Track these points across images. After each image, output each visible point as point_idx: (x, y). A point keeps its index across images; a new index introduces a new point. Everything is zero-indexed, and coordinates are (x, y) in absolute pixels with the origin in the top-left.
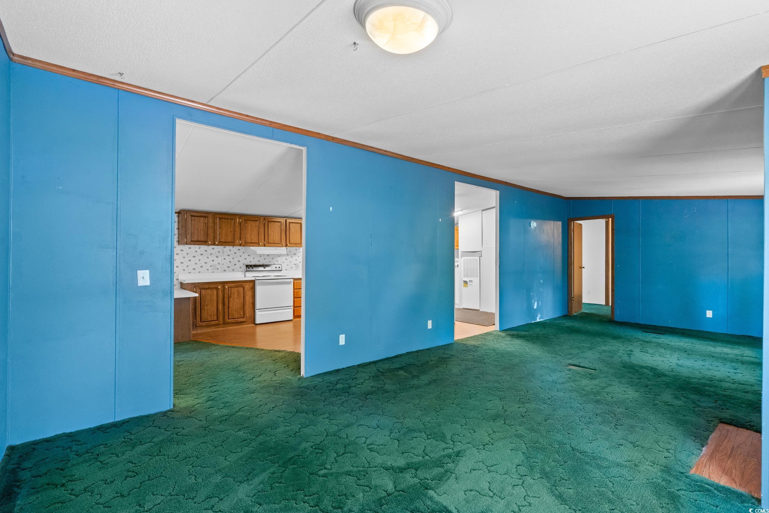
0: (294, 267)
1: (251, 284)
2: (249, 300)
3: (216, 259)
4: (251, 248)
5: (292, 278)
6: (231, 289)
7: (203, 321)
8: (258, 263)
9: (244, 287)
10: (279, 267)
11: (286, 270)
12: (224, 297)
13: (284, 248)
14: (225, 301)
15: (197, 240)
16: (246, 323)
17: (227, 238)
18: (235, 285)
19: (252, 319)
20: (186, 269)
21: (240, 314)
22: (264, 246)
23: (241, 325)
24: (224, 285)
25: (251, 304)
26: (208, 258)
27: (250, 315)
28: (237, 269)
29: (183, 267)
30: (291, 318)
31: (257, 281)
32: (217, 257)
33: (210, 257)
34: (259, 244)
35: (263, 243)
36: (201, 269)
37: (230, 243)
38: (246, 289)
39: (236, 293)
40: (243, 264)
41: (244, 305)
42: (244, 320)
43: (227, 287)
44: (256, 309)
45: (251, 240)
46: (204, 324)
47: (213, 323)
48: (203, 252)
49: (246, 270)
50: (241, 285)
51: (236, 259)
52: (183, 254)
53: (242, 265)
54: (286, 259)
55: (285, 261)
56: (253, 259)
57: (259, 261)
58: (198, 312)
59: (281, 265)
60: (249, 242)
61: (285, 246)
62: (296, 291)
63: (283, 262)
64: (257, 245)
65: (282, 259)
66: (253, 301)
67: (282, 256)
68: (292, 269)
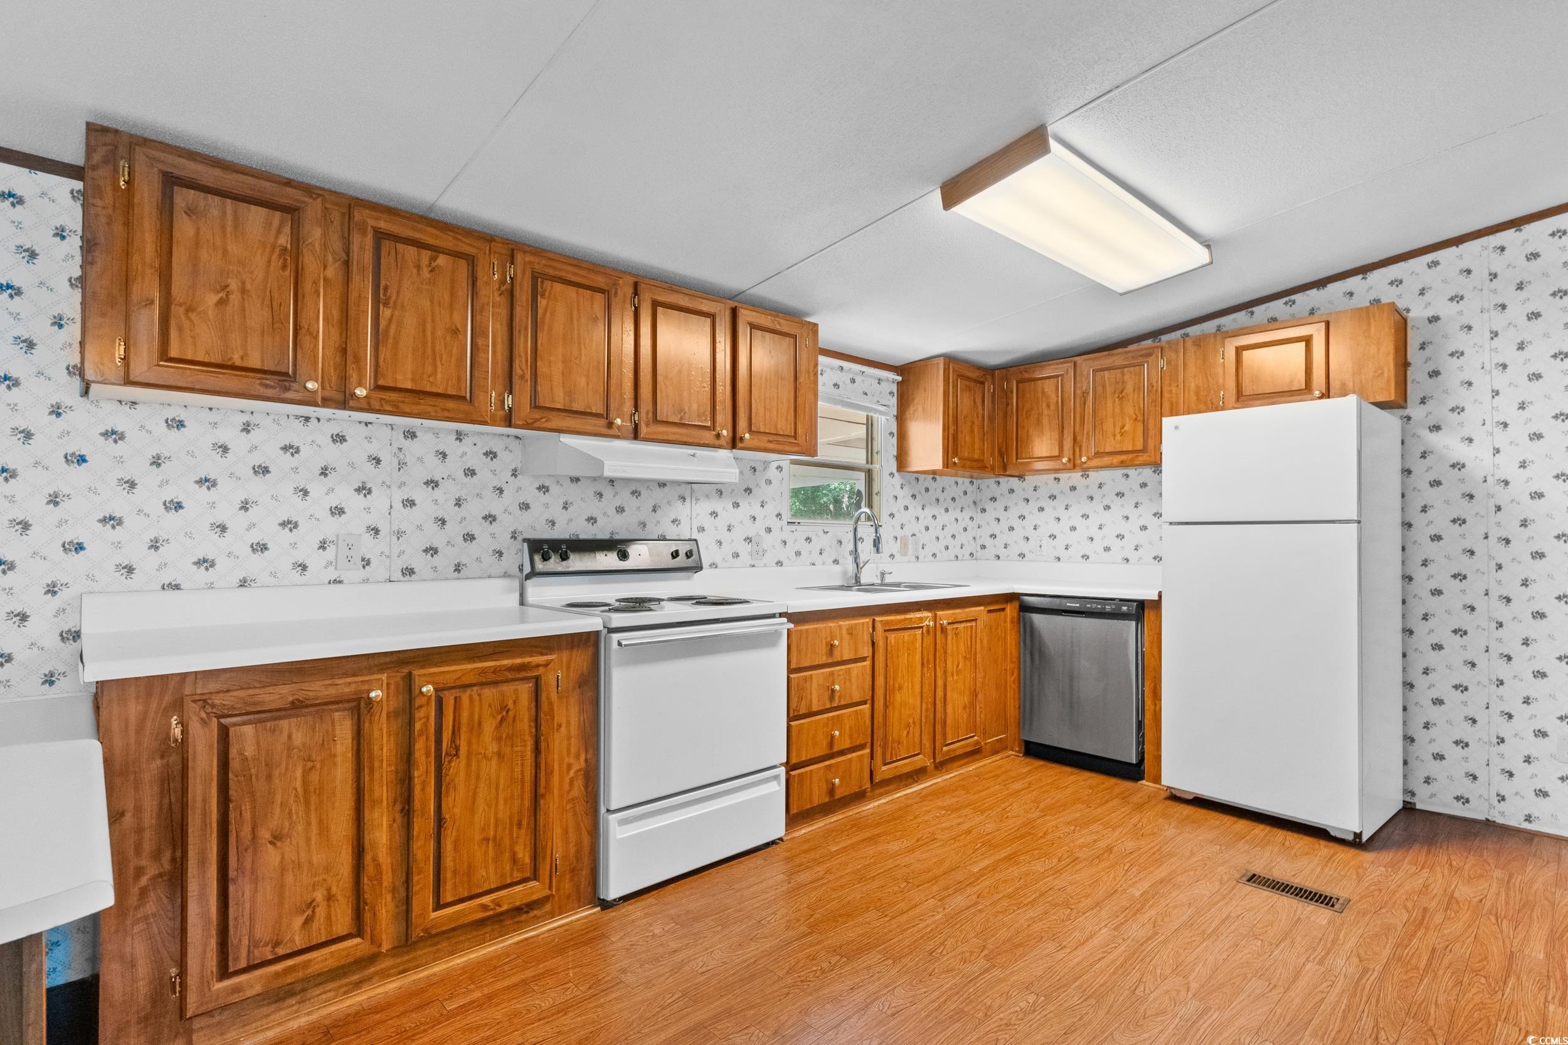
1: (580, 660)
2: (566, 760)
3: (355, 503)
4: (567, 439)
5: (781, 615)
6: (457, 700)
7: (243, 964)
8: (587, 532)
9: (537, 679)
10: (688, 555)
11: (716, 565)
12: (407, 758)
13: (725, 454)
14: (417, 789)
15: (216, 359)
16: (548, 907)
17: (429, 369)
18: (483, 671)
19: (585, 873)
20: (146, 562)
21: (514, 860)
22: (636, 435)
23: (519, 926)
24: (409, 677)
25: (579, 783)
26: (305, 493)
27: (573, 850)
28: (478, 560)
29: (118, 545)
30: (777, 829)
31: (615, 637)
32: (363, 490)
33: (317, 488)
34: (610, 425)
35: (627, 417)
36: (255, 565)
37: (450, 404)
38: (550, 692)
39: (489, 727)
40: (514, 537)
41: (536, 798)
42: (534, 889)
43: (428, 689)
44: (603, 810)
45: (570, 394)
46: (253, 982)
47: (321, 959)
48: (270, 454)
49: (527, 569)
50: (523, 667)
51: (475, 509)
52: (120, 460)
53: (503, 540)
54: (714, 514)
55: (708, 522)
56: (565, 508)
57: (592, 520)
58: (202, 897)
59: (696, 540)
60: (558, 406)
61: (730, 445)
62: (796, 681)
63: (701, 529)
64: (600, 429)
65: (698, 515)
66: (586, 760)
67: (697, 500)
68: (737, 562)
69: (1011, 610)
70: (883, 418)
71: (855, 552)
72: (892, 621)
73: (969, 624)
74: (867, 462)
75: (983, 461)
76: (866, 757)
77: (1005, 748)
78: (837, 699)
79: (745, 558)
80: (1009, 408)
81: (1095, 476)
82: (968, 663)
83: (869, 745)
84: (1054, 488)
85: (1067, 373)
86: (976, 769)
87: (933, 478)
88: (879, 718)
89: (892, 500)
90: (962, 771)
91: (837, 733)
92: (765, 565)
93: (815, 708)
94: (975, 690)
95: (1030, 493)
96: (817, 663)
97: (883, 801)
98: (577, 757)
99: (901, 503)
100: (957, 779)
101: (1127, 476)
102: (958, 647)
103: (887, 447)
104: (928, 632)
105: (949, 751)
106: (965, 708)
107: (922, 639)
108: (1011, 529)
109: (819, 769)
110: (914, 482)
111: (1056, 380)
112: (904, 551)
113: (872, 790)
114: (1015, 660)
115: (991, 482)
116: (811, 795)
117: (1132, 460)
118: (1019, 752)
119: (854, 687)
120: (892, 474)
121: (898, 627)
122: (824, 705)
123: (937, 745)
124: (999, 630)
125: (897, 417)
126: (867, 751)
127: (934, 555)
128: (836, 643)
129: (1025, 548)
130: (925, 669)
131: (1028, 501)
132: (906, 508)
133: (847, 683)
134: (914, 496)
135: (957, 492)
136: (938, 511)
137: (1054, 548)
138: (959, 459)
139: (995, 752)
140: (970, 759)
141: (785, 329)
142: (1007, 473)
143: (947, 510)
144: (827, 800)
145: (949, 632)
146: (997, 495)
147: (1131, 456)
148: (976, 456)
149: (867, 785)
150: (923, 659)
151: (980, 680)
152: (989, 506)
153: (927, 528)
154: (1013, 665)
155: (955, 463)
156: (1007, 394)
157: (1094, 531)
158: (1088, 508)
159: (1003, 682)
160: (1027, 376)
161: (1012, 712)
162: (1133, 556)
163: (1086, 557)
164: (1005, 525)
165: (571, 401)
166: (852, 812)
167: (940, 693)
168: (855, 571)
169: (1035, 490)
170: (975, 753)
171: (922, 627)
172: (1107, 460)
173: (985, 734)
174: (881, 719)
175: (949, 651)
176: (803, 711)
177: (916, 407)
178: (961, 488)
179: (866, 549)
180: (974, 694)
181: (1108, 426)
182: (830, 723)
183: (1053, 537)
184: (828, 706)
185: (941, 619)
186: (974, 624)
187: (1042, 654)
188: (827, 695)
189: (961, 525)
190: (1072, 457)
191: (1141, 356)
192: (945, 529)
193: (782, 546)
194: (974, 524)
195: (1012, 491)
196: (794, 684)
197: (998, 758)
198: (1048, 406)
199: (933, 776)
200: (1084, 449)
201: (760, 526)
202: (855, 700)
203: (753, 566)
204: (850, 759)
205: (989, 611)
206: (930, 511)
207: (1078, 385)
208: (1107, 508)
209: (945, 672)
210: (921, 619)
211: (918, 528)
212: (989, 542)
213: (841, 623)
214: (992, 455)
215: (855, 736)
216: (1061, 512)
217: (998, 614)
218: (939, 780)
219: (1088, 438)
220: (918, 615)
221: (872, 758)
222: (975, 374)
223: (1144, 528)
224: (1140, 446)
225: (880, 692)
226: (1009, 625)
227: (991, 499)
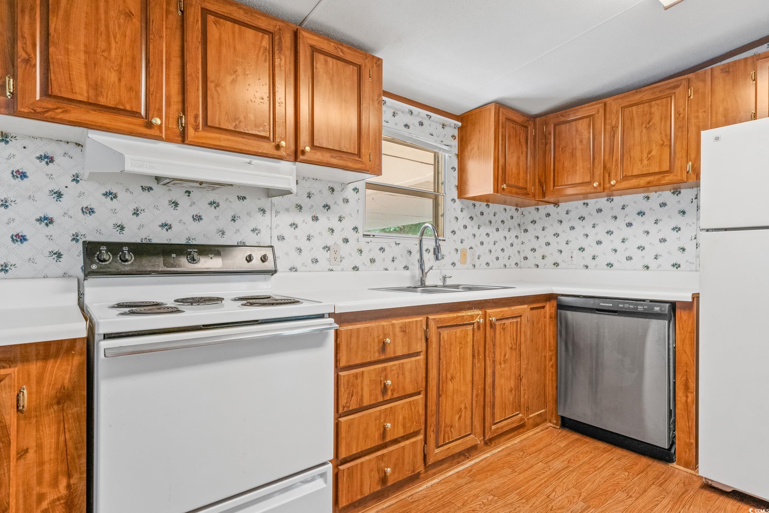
0: (323, 256)
1: (58, 371)
2: (36, 490)
4: (96, 136)
5: (330, 315)
8: (161, 237)
10: (264, 259)
11: (293, 269)
13: (287, 166)
22: (183, 138)
28: (31, 260)
34: (149, 125)
35: (173, 120)
40: (74, 240)
45: (95, 87)
53: (64, 242)
54: (294, 225)
55: (288, 232)
56: (136, 214)
59: (272, 247)
60: (80, 98)
61: (293, 158)
62: (346, 378)
63: (281, 238)
64: (137, 128)
65: (278, 226)
66: (69, 486)
67: (277, 213)
68: (316, 266)
69: (550, 308)
70: (447, 155)
71: (421, 262)
72: (445, 319)
73: (515, 320)
74: (435, 191)
75: (526, 189)
76: (419, 444)
77: (545, 421)
78: (389, 392)
79: (323, 263)
80: (548, 146)
81: (618, 200)
82: (514, 353)
83: (423, 431)
84: (584, 211)
85: (598, 112)
86: (521, 441)
87: (487, 205)
88: (432, 407)
89: (454, 221)
90: (508, 445)
91: (389, 425)
92: (343, 270)
93: (366, 403)
94: (520, 376)
95: (563, 216)
96: (369, 360)
97: (436, 480)
98: (55, 484)
99: (461, 223)
100: (504, 453)
101: (648, 198)
102: (505, 339)
103: (452, 179)
104: (479, 327)
105: (498, 429)
106: (511, 391)
107: (473, 334)
108: (548, 244)
109: (370, 460)
110: (471, 207)
111: (588, 119)
112: (463, 260)
113: (426, 472)
114: (552, 348)
115: (532, 209)
116: (362, 486)
117: (659, 180)
118: (556, 424)
119: (408, 380)
120: (453, 200)
121: (450, 324)
122: (376, 399)
123: (487, 425)
124: (540, 324)
125: (458, 156)
126: (421, 437)
127: (487, 264)
128: (388, 340)
129: (558, 258)
130: (476, 361)
131: (561, 222)
132: (465, 227)
133: (401, 377)
134: (471, 218)
135: (505, 216)
136: (491, 230)
137: (583, 258)
138: (507, 186)
139: (536, 425)
140: (516, 432)
141: (348, 58)
142: (546, 199)
143: (498, 230)
144: (379, 488)
145: (498, 327)
146: (536, 219)
147: (657, 177)
148: (521, 185)
149: (421, 468)
150: (473, 351)
151: (524, 366)
152: (530, 227)
153: (482, 243)
154: (551, 353)
155: (503, 189)
156: (546, 137)
157: (618, 245)
158: (612, 225)
159: (543, 366)
160: (562, 119)
161: (550, 391)
162: (653, 264)
163: (610, 265)
164: (542, 241)
165: (97, 95)
166: (405, 495)
167: (489, 380)
168: (421, 276)
169: (567, 213)
170: (520, 427)
171: (473, 324)
172: (634, 182)
173: (528, 410)
174: (434, 408)
175: (497, 343)
176: (353, 405)
177: (473, 146)
178: (509, 214)
179: (429, 258)
180: (519, 378)
181: (636, 153)
182: (383, 415)
183: (582, 249)
184: (380, 399)
185: (490, 317)
186: (519, 320)
187: (574, 343)
188: (379, 391)
189: (509, 241)
190: (602, 181)
191: (668, 89)
192: (496, 244)
193: (358, 254)
194: (519, 241)
195: (548, 215)
196: (342, 381)
197: (538, 430)
198: (581, 142)
199: (482, 451)
200: (613, 175)
201: (337, 237)
202: (408, 392)
203: (332, 270)
204: (403, 448)
205: (532, 309)
206: (484, 230)
207: (608, 121)
208: (629, 225)
209: (494, 361)
210: (472, 317)
211: (475, 243)
212: (530, 254)
213: (394, 322)
214: (534, 184)
215: (408, 425)
216: (589, 230)
217: (539, 310)
218: (488, 455)
219: (617, 165)
220: (470, 313)
221: (425, 443)
222: (520, 119)
223: (663, 240)
224: (666, 167)
225: (433, 383)
226: (548, 320)
227: (532, 222)
